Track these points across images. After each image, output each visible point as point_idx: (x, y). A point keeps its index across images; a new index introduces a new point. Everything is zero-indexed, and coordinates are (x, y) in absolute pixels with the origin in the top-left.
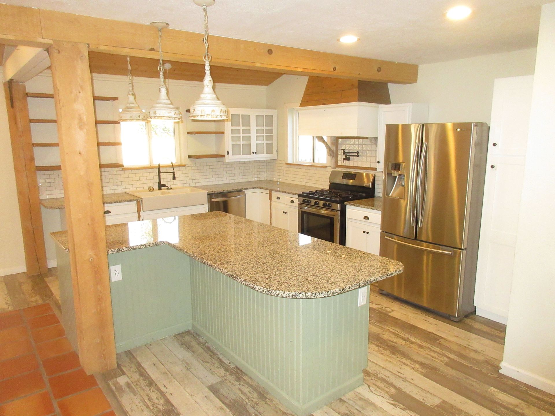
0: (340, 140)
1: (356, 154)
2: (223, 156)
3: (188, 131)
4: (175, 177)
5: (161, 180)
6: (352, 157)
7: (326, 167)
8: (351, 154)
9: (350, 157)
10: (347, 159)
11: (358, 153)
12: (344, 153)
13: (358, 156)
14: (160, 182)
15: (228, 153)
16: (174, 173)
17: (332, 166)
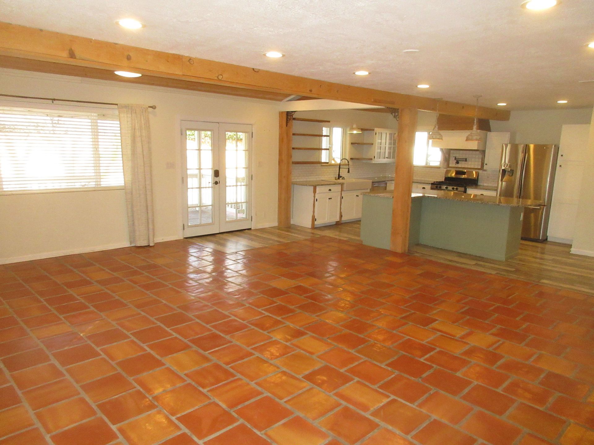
0: (452, 151)
1: (465, 160)
2: (371, 159)
3: (352, 142)
4: (349, 172)
5: (340, 174)
6: (461, 162)
7: (439, 168)
8: (460, 160)
9: (459, 162)
10: (457, 163)
11: (466, 159)
12: (455, 159)
13: (466, 161)
14: (339, 175)
15: (374, 157)
16: (349, 169)
17: (445, 167)
